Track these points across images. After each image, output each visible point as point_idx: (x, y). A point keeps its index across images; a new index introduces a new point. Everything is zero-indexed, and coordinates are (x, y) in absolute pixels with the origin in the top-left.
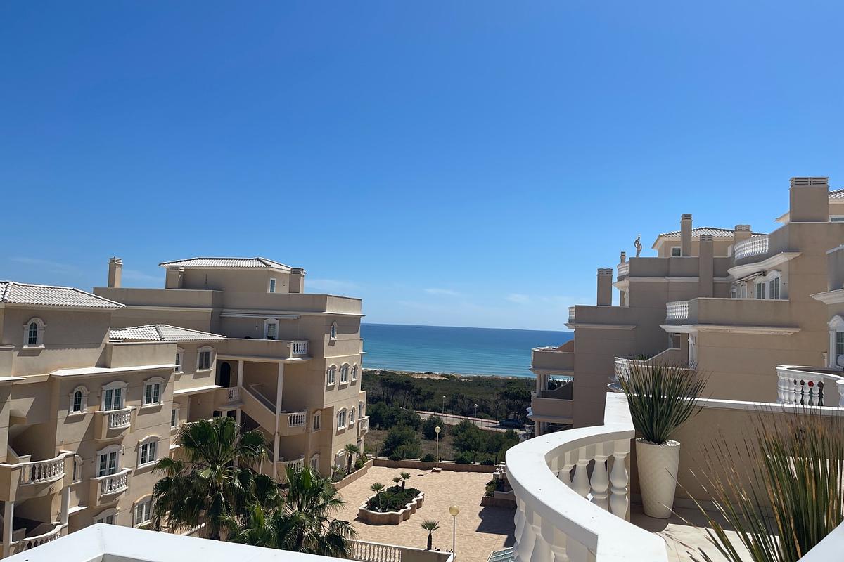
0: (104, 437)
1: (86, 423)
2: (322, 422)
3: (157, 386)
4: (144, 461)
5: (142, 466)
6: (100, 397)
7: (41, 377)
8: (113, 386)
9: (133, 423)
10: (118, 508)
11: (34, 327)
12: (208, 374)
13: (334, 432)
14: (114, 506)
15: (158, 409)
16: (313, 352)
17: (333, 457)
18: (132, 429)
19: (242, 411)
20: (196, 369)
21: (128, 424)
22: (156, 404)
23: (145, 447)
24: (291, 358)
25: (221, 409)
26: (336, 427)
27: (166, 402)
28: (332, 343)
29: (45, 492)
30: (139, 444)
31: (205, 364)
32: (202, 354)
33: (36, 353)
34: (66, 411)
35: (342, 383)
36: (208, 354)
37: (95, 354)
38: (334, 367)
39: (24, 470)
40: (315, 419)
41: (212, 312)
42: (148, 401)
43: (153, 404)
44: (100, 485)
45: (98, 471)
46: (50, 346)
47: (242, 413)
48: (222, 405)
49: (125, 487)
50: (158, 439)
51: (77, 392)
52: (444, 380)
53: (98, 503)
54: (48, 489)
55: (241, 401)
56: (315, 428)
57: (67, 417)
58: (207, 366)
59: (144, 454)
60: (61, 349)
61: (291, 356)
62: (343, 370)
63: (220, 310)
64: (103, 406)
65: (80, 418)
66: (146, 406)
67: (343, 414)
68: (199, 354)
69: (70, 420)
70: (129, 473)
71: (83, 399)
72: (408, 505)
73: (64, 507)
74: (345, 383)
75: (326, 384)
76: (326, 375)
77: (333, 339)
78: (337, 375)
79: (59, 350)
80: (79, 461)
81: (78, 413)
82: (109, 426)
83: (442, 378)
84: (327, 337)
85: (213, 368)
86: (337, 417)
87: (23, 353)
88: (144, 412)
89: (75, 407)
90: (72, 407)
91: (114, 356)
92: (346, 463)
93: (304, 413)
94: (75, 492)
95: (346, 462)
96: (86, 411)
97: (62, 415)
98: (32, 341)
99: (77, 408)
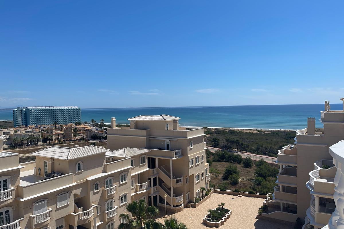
0: (106, 198)
1: (100, 194)
2: (190, 180)
3: (125, 175)
4: (122, 202)
5: (122, 204)
6: (104, 184)
7: (84, 181)
8: (109, 179)
9: (116, 191)
10: (114, 220)
11: (79, 164)
12: (145, 165)
13: (195, 184)
14: (113, 220)
15: (126, 183)
16: (184, 154)
17: (195, 193)
18: (116, 193)
19: (159, 177)
20: (140, 164)
21: (115, 192)
22: (125, 182)
23: (122, 198)
24: (175, 158)
25: (150, 177)
26: (195, 181)
27: (128, 180)
28: (191, 149)
29: (87, 222)
30: (120, 197)
31: (143, 161)
32: (141, 158)
33: (81, 173)
34: (93, 191)
35: (197, 164)
36: (144, 158)
37: (101, 168)
38: (192, 159)
39: (80, 215)
40: (187, 179)
41: (146, 138)
42: (122, 181)
43: (124, 182)
44: (107, 214)
45: (106, 209)
46: (85, 170)
47: (159, 178)
48: (151, 176)
49: (116, 213)
50: (127, 194)
51: (96, 184)
52: (257, 133)
53: (107, 221)
54: (88, 221)
55: (158, 173)
56: (187, 182)
57: (94, 193)
58: (144, 162)
59: (122, 200)
60: (89, 170)
61: (174, 157)
62: (197, 159)
63: (149, 137)
64: (106, 187)
65: (98, 192)
66: (121, 183)
67: (198, 175)
68: (140, 158)
69: (94, 194)
70: (117, 208)
71: (99, 186)
72: (223, 218)
73: (95, 224)
74: (198, 163)
75: (189, 166)
76: (189, 163)
77: (191, 148)
78: (194, 161)
79: (88, 171)
80: (99, 207)
81: (97, 191)
82: (108, 193)
83: (256, 132)
84: (188, 148)
85: (146, 163)
86: (196, 177)
87: (76, 174)
88: (120, 185)
89: (96, 189)
90: (95, 189)
91: (108, 168)
92: (201, 195)
93: (182, 178)
94: (98, 218)
95: (201, 193)
96: (100, 189)
97: (91, 193)
98: (79, 169)
99: (97, 189)
